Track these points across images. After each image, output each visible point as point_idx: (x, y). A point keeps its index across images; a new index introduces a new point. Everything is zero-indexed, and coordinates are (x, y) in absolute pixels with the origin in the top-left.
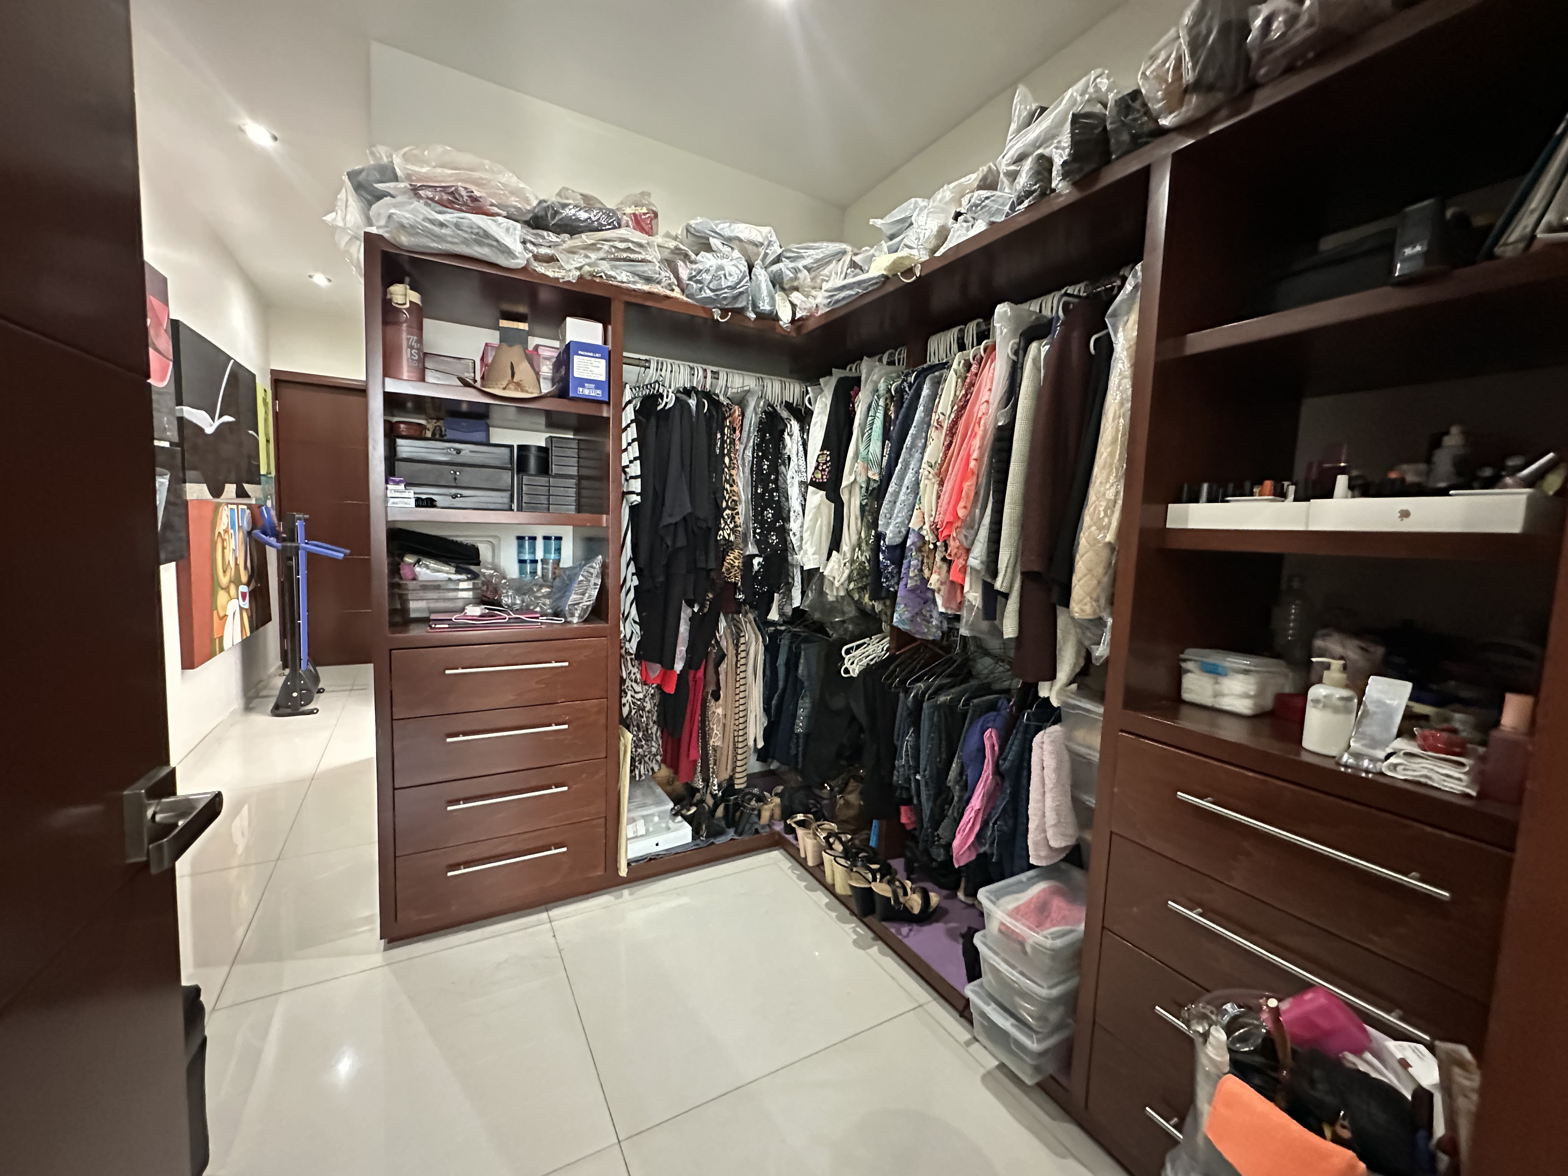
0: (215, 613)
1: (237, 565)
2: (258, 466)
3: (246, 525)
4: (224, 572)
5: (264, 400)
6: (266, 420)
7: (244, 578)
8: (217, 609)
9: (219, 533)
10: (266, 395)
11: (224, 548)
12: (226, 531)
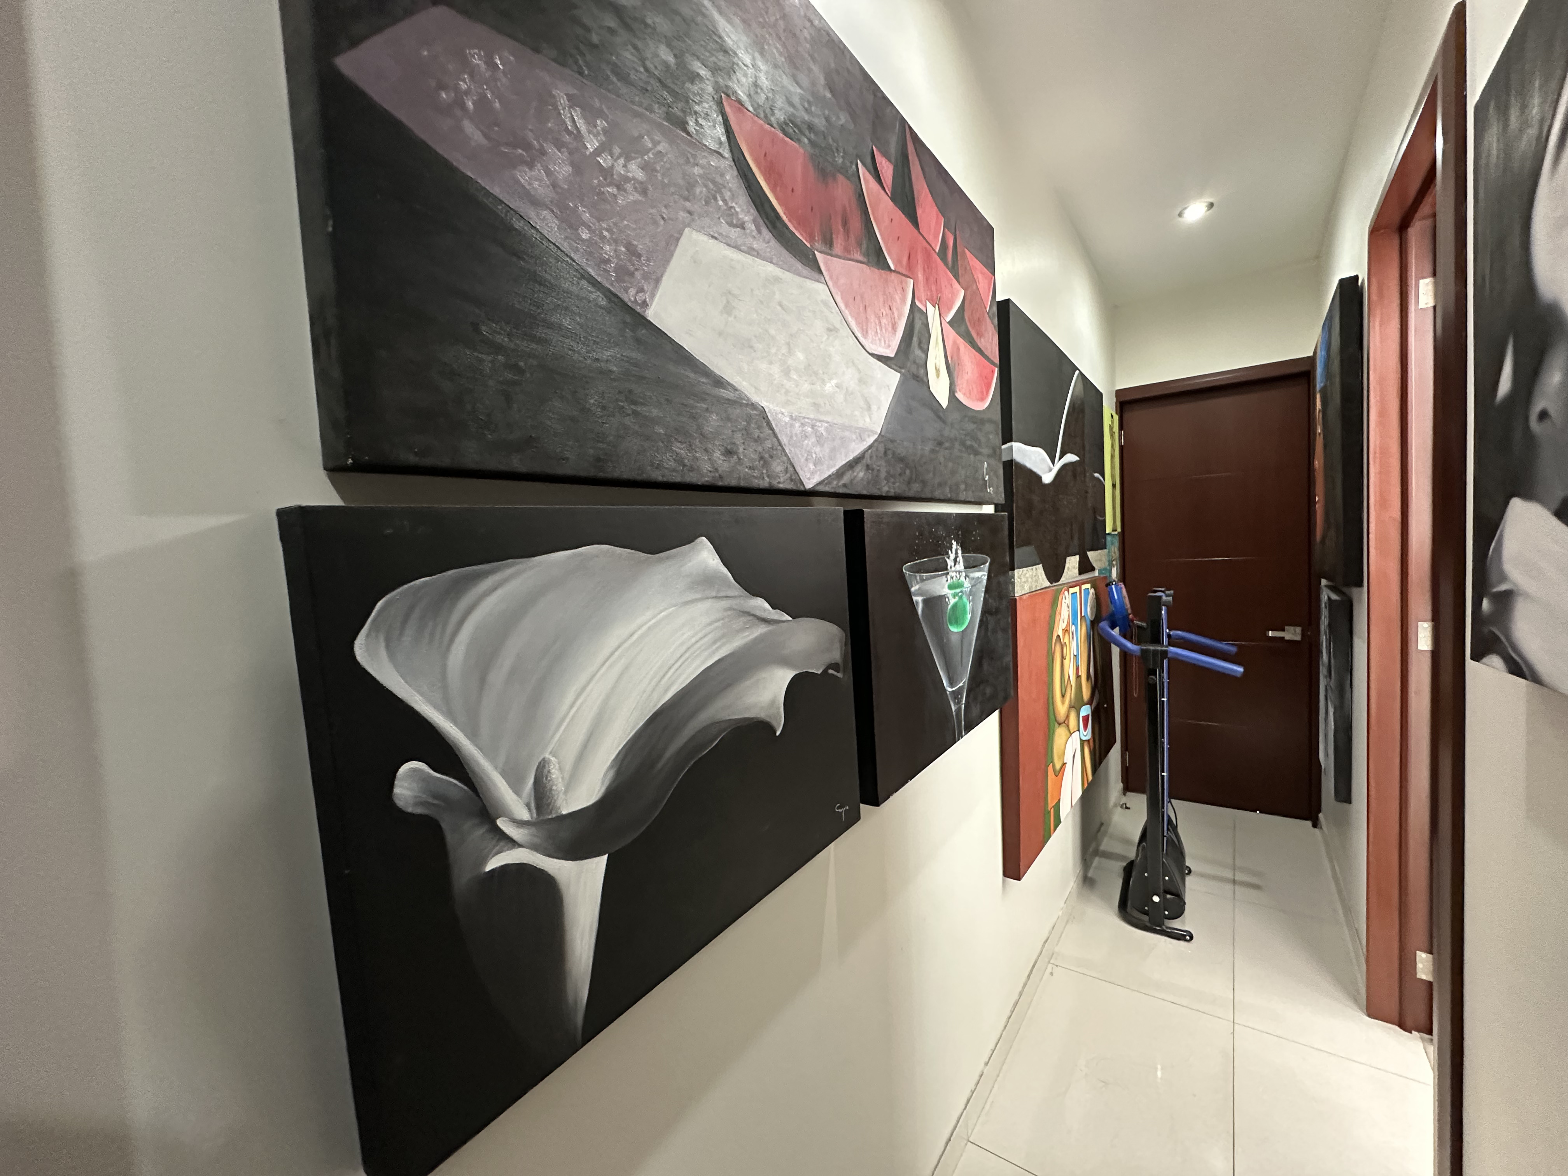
0: (1050, 768)
1: (1078, 677)
2: (1104, 522)
3: (1089, 613)
4: (1063, 696)
5: (1111, 428)
6: (1112, 457)
7: (1086, 694)
8: (1052, 762)
9: (1058, 636)
10: (1112, 422)
11: (1063, 658)
12: (1066, 631)
